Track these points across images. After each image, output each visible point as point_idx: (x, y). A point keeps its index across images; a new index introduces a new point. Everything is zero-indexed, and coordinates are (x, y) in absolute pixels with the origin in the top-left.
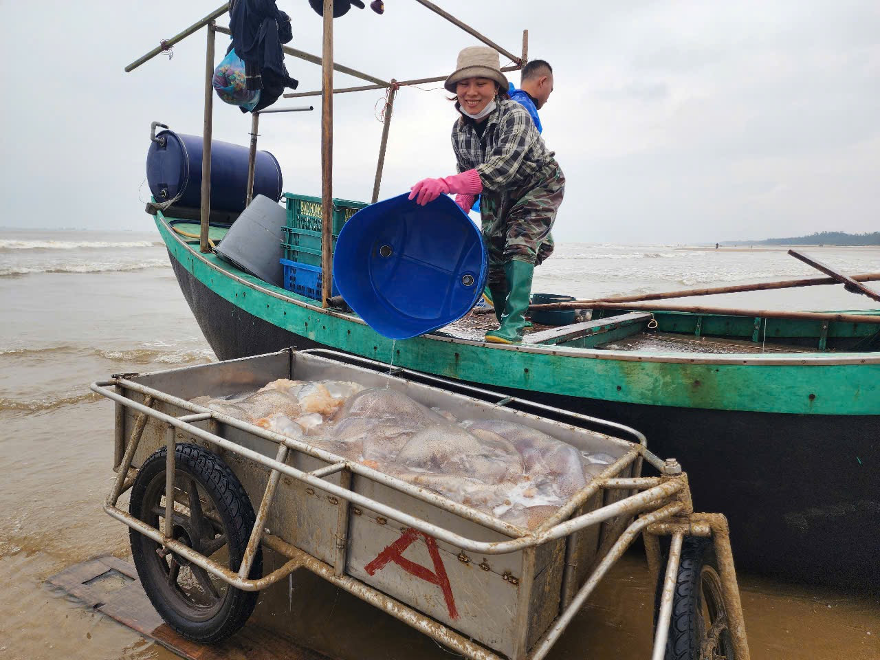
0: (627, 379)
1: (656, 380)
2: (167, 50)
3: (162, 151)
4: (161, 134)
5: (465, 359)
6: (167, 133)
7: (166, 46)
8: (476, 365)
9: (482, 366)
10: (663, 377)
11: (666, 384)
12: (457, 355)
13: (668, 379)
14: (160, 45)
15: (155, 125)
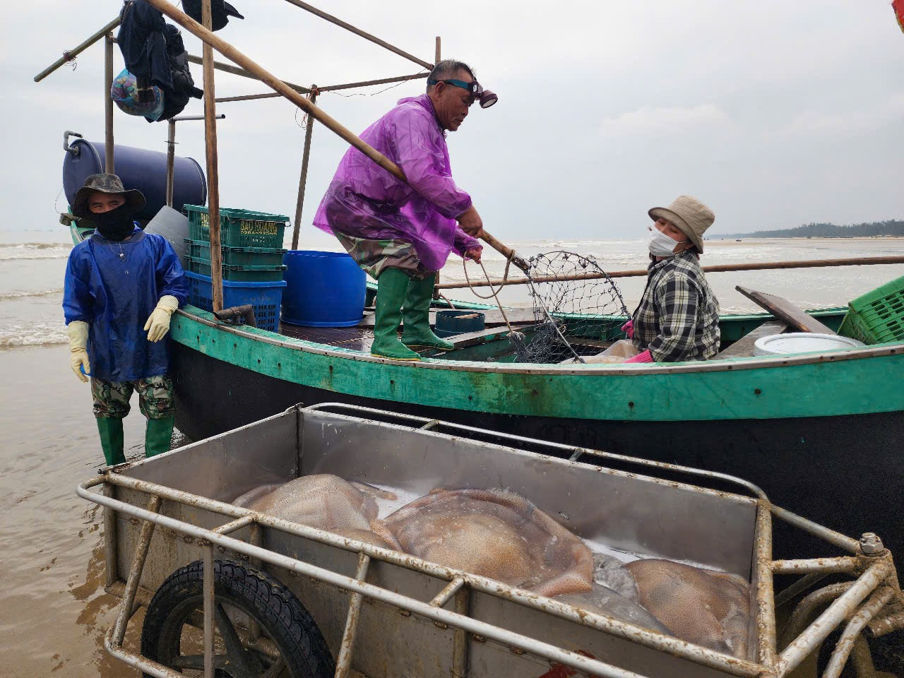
0: (477, 389)
1: (500, 391)
2: (70, 60)
3: (76, 161)
4: (76, 143)
5: (339, 372)
6: (80, 143)
7: (69, 57)
8: (349, 377)
9: (353, 378)
10: (507, 386)
11: (509, 394)
12: (331, 368)
13: (511, 388)
14: (63, 56)
15: (67, 135)
